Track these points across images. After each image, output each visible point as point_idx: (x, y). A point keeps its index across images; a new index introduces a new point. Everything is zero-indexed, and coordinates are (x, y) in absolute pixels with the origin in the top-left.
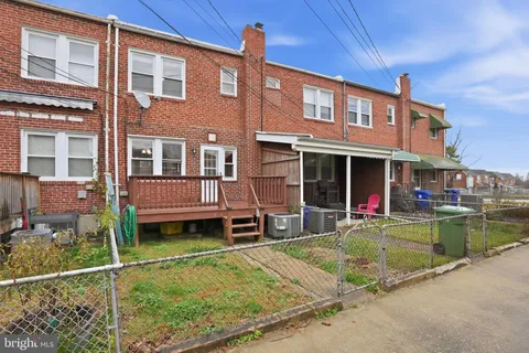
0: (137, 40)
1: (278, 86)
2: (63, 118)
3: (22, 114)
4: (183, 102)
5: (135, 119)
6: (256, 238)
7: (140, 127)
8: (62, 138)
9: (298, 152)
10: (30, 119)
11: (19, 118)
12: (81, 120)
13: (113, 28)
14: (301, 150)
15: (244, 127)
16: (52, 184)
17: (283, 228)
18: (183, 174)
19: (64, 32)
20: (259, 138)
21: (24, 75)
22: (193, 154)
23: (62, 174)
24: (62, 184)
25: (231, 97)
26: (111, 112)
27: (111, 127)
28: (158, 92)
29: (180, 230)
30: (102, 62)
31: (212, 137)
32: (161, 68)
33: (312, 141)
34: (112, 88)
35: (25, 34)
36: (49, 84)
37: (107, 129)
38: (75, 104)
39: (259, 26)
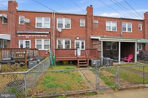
0: (59, 15)
1: (97, 22)
2: (43, 36)
3: (36, 36)
4: (70, 29)
5: (59, 35)
6: (86, 66)
7: (60, 37)
8: (43, 40)
9: (101, 41)
10: (37, 37)
11: (35, 37)
12: (46, 36)
13: (53, 14)
14: (102, 40)
15: (87, 35)
16: (41, 51)
17: (95, 64)
18: (70, 48)
19: (43, 17)
20: (91, 38)
21: (36, 27)
22: (73, 43)
23: (43, 48)
24: (43, 51)
25: (83, 27)
26: (53, 34)
27: (53, 37)
28: (64, 28)
29: (68, 63)
30: (51, 22)
31: (78, 38)
32: (64, 21)
33: (105, 38)
34: (53, 28)
35: (36, 18)
36: (40, 29)
37: (52, 38)
38: (45, 33)
39: (91, 6)
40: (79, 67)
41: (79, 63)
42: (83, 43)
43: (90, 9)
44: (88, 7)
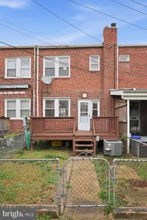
0: (47, 52)
1: (128, 60)
2: (18, 93)
3: (5, 93)
4: (69, 78)
5: (45, 90)
7: (48, 93)
8: (18, 101)
9: (126, 101)
10: (7, 95)
11: (4, 95)
12: (24, 93)
13: (36, 49)
14: (128, 99)
15: (103, 88)
16: (14, 121)
17: (108, 149)
18: (69, 116)
19: (18, 56)
20: (112, 93)
21: (6, 77)
22: (74, 105)
23: (18, 117)
24: (17, 121)
26: (36, 89)
27: (36, 94)
28: (57, 75)
29: (60, 144)
30: (32, 65)
31: (85, 95)
32: (59, 64)
33: (135, 92)
34: (36, 77)
35: (6, 60)
36: (13, 79)
37: (34, 96)
38: (21, 87)
39: (113, 25)
40: (75, 154)
41: (75, 145)
42: (95, 106)
43: (111, 32)
44: (106, 29)
